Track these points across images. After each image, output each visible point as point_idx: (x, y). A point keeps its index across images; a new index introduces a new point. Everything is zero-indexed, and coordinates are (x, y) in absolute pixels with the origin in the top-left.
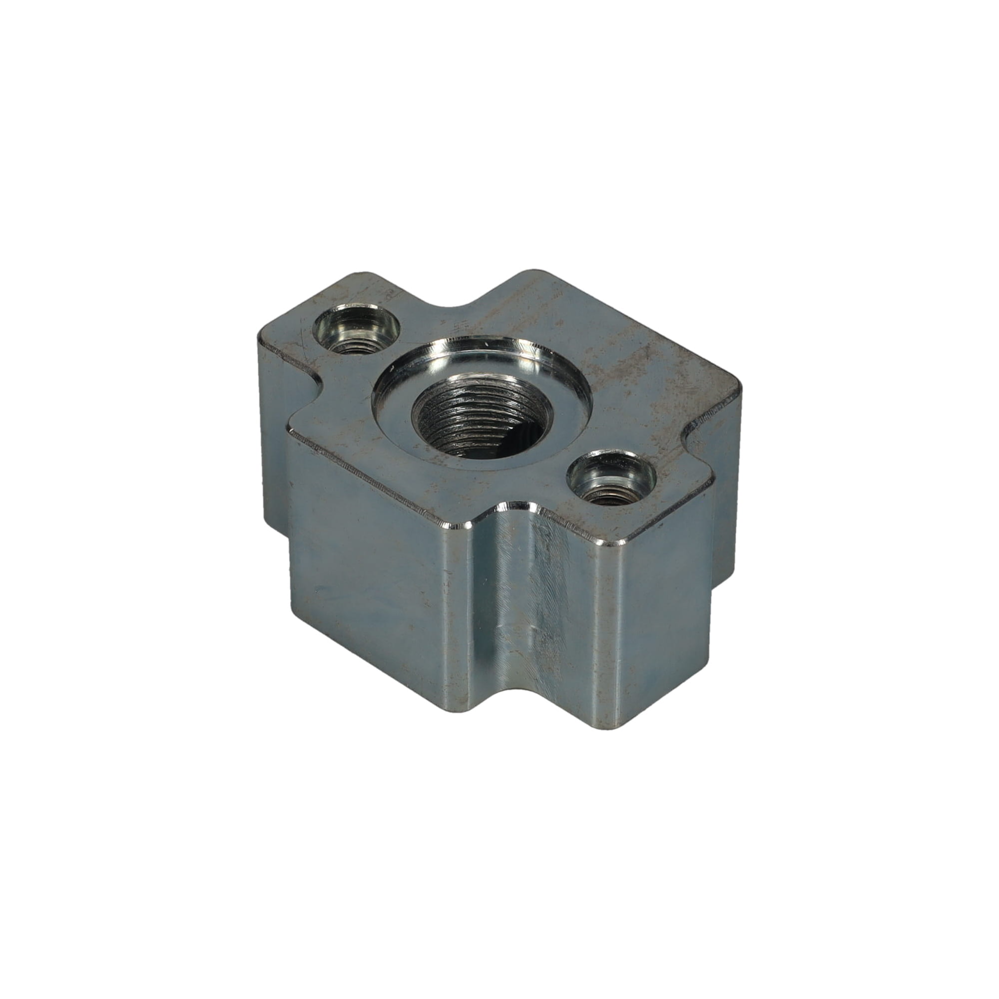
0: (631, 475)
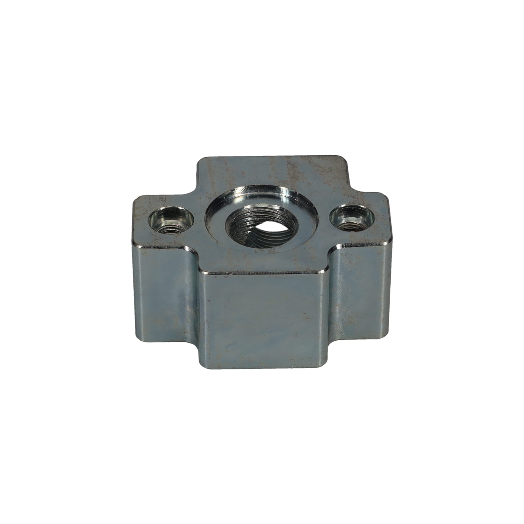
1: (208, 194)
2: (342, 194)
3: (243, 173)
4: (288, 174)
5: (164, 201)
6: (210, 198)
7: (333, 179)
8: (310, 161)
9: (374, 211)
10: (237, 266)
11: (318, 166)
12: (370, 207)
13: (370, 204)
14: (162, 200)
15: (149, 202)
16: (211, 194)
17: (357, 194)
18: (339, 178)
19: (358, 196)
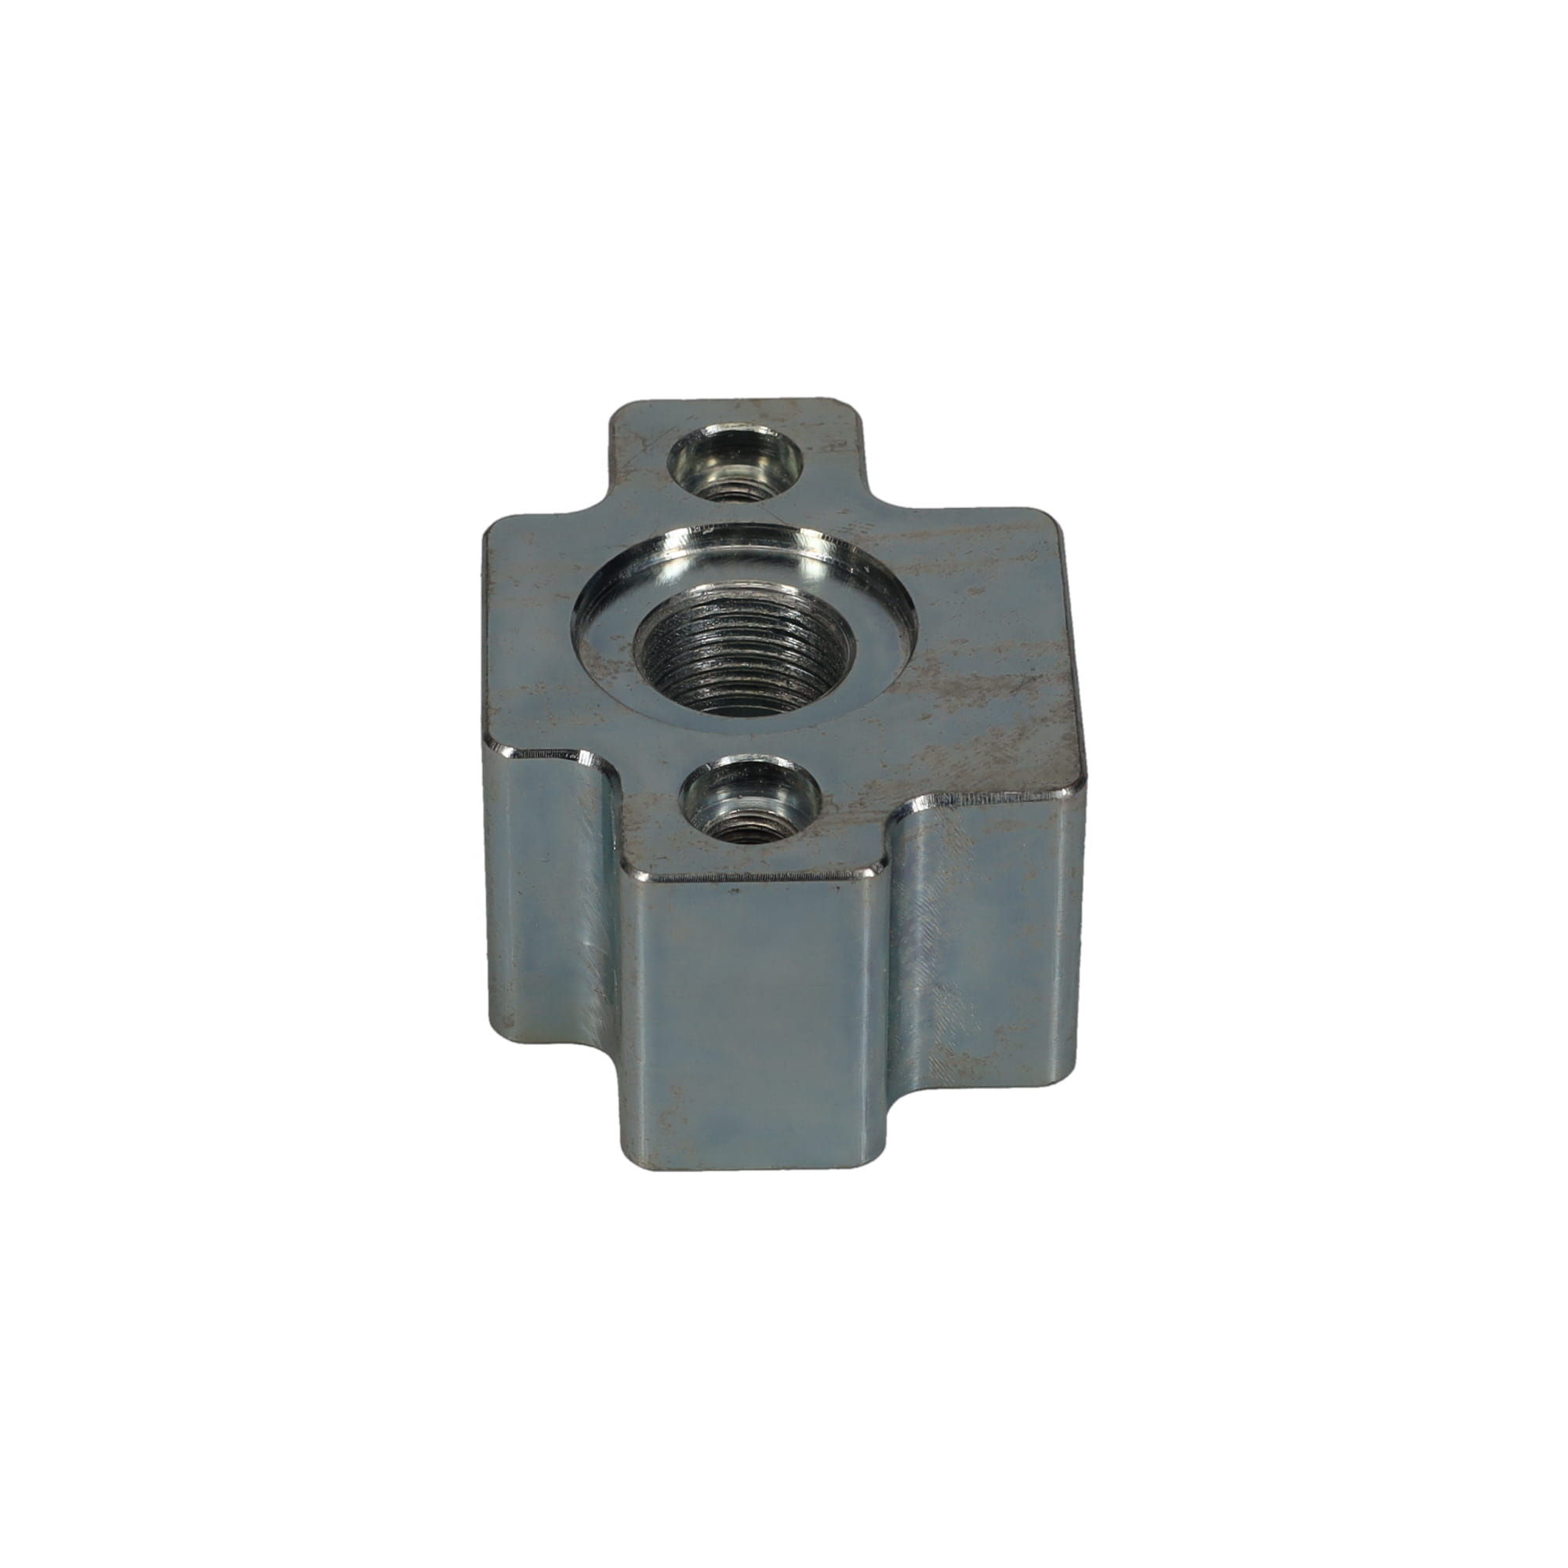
0: (782, 796)
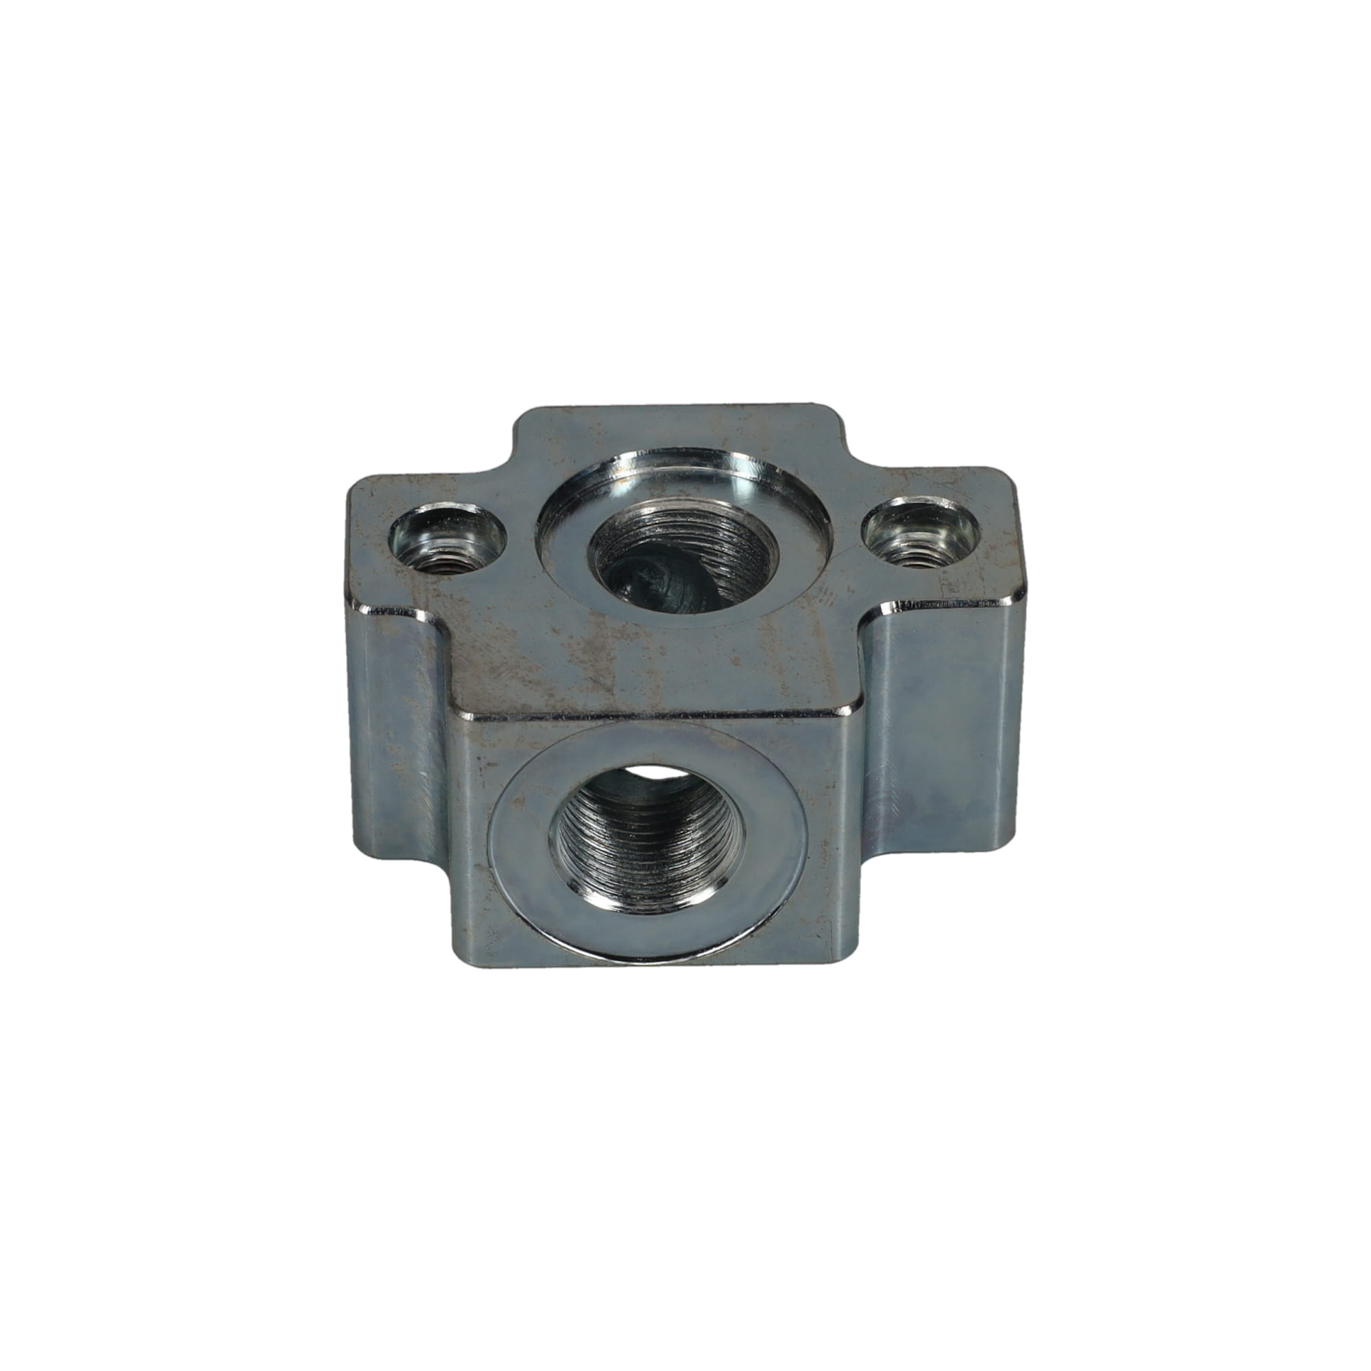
1: (830, 602)
2: (468, 602)
3: (736, 662)
4: (612, 659)
5: (944, 582)
6: (823, 590)
7: (489, 645)
8: (551, 695)
9: (388, 558)
10: (745, 419)
11: (530, 682)
12: (398, 566)
13: (397, 575)
14: (950, 584)
15: (983, 579)
16: (821, 601)
17: (428, 602)
18: (473, 647)
19: (427, 597)
